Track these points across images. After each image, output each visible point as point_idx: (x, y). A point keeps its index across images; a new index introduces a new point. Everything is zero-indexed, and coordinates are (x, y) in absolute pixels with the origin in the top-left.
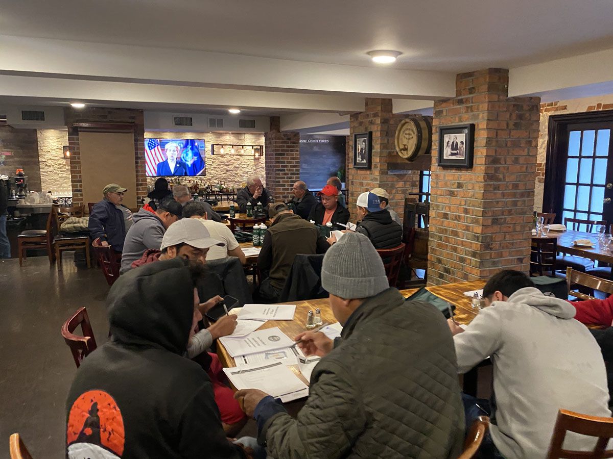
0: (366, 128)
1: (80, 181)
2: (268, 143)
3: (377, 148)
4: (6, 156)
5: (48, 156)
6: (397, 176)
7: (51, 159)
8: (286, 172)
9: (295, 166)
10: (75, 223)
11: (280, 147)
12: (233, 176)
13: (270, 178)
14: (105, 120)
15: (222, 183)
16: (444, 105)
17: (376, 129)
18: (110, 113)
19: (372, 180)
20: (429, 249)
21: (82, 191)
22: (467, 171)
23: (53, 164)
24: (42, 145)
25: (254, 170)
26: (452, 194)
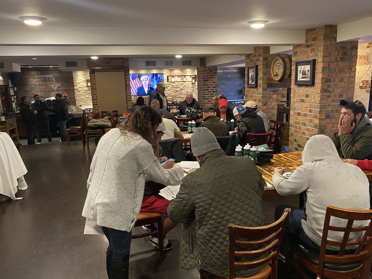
0: (254, 64)
1: (97, 99)
2: (199, 74)
3: (261, 75)
4: (58, 87)
5: (79, 86)
6: (273, 91)
7: (80, 88)
8: (210, 91)
9: (215, 87)
10: (95, 122)
11: (206, 76)
12: (180, 94)
13: (200, 95)
14: (108, 65)
15: (174, 98)
16: (299, 48)
17: (260, 64)
18: (111, 61)
19: (258, 94)
20: (290, 133)
21: (97, 105)
22: (311, 87)
23: (81, 90)
24: (76, 80)
25: (192, 90)
26: (303, 101)
